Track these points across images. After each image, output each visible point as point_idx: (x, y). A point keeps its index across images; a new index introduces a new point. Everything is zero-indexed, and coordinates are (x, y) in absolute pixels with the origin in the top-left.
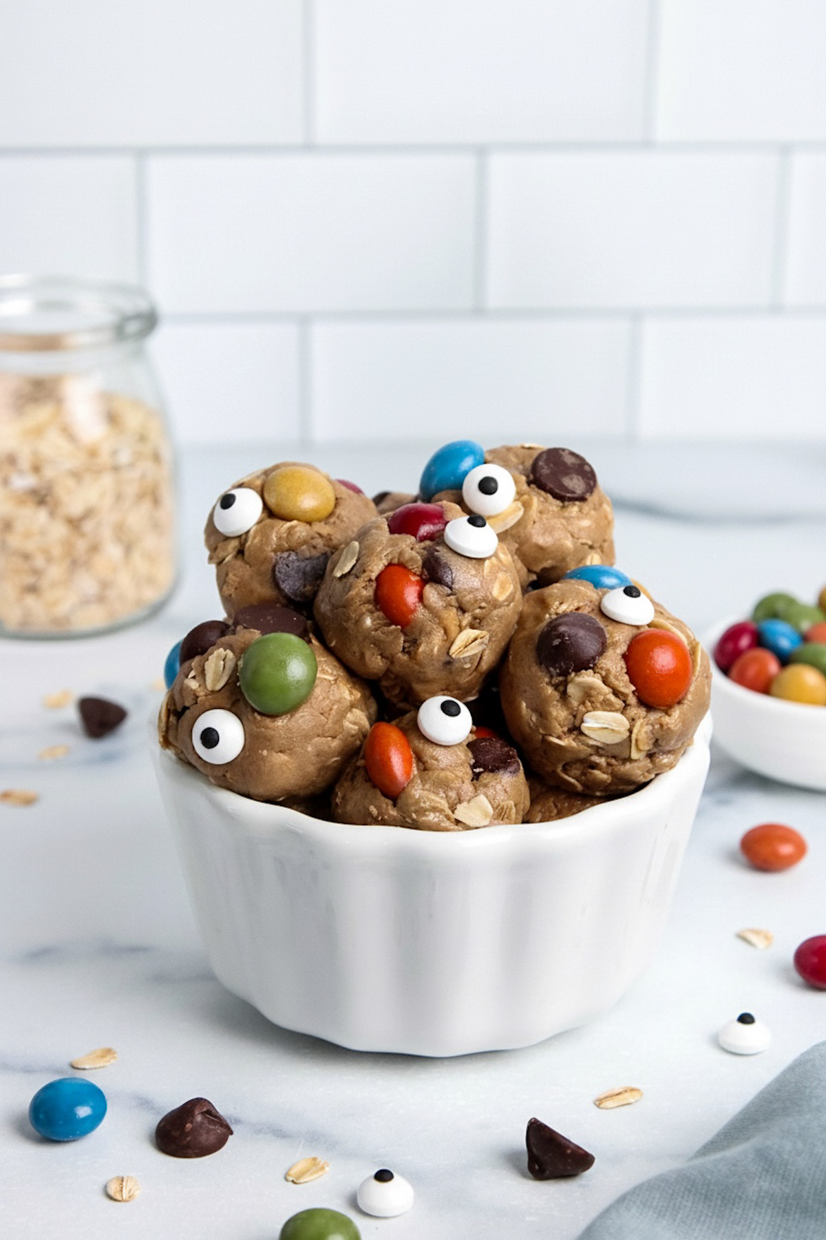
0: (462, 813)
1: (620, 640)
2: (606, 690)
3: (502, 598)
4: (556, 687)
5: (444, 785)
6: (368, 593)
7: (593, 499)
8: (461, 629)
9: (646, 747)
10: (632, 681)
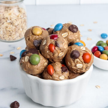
0: (60, 78)
1: (82, 54)
2: (80, 61)
3: (66, 48)
4: (73, 61)
5: (58, 74)
6: (47, 48)
7: (77, 32)
8: (60, 53)
9: (85, 68)
10: (83, 60)
